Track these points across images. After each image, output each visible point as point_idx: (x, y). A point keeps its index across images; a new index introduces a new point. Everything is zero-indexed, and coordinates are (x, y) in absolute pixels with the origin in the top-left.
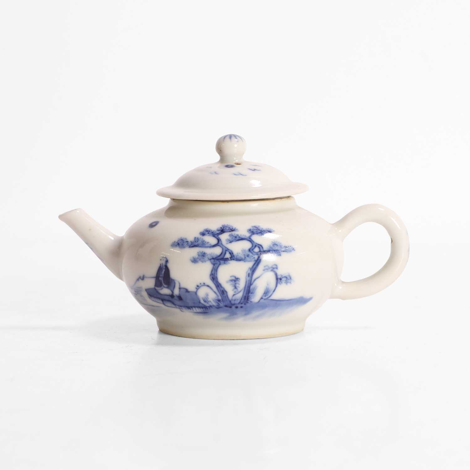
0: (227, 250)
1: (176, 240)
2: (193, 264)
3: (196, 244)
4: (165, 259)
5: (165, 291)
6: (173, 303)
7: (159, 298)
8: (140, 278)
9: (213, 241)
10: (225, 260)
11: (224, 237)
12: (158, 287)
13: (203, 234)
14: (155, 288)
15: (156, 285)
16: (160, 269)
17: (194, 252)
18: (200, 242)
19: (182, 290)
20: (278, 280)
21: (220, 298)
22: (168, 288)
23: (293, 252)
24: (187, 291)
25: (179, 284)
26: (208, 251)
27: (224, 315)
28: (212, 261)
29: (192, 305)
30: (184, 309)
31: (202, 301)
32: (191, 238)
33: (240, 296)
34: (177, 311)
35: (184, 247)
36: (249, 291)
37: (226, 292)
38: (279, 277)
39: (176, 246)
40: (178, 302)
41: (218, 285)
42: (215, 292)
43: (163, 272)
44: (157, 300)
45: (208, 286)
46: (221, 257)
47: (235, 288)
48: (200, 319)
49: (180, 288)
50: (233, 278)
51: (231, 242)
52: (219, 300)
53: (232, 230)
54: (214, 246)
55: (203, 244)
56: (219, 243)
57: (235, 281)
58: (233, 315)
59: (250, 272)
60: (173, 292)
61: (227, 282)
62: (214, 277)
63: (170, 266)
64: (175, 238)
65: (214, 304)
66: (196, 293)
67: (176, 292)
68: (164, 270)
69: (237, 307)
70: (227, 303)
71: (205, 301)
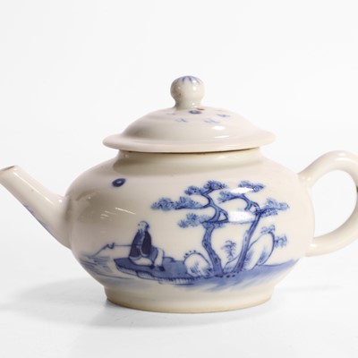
0: (221, 210)
1: (157, 201)
2: (182, 229)
3: (183, 205)
4: (145, 224)
5: (144, 261)
6: (152, 275)
7: (133, 270)
8: (108, 246)
9: (203, 201)
10: (220, 223)
11: (215, 195)
12: (133, 256)
13: (189, 193)
14: (129, 258)
15: (131, 254)
16: (138, 236)
17: (182, 215)
18: (187, 202)
19: (166, 260)
20: (275, 242)
21: (212, 267)
22: (147, 257)
23: (288, 210)
24: (172, 260)
25: (164, 252)
26: (199, 213)
27: (212, 285)
28: (205, 224)
29: (177, 276)
30: (164, 281)
31: (190, 272)
32: (175, 198)
33: (234, 263)
34: (154, 283)
35: (169, 209)
36: (244, 257)
37: (220, 260)
38: (276, 239)
39: (158, 208)
40: (157, 274)
41: (211, 252)
42: (207, 261)
43: (142, 240)
44: (129, 271)
45: (199, 254)
46: (215, 219)
47: (231, 254)
48: (183, 291)
49: (163, 258)
50: (229, 244)
51: (223, 201)
52: (210, 270)
53: (221, 187)
54: (205, 207)
55: (192, 205)
56: (210, 203)
57: (231, 246)
58: (222, 284)
59: (247, 235)
60: (153, 262)
61: (222, 248)
62: (207, 243)
63: (151, 231)
64: (156, 199)
65: (204, 274)
66: (183, 262)
67: (158, 262)
68: (143, 237)
69: (228, 277)
70: (219, 272)
71: (193, 271)
